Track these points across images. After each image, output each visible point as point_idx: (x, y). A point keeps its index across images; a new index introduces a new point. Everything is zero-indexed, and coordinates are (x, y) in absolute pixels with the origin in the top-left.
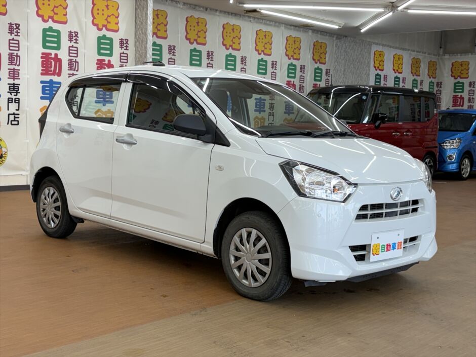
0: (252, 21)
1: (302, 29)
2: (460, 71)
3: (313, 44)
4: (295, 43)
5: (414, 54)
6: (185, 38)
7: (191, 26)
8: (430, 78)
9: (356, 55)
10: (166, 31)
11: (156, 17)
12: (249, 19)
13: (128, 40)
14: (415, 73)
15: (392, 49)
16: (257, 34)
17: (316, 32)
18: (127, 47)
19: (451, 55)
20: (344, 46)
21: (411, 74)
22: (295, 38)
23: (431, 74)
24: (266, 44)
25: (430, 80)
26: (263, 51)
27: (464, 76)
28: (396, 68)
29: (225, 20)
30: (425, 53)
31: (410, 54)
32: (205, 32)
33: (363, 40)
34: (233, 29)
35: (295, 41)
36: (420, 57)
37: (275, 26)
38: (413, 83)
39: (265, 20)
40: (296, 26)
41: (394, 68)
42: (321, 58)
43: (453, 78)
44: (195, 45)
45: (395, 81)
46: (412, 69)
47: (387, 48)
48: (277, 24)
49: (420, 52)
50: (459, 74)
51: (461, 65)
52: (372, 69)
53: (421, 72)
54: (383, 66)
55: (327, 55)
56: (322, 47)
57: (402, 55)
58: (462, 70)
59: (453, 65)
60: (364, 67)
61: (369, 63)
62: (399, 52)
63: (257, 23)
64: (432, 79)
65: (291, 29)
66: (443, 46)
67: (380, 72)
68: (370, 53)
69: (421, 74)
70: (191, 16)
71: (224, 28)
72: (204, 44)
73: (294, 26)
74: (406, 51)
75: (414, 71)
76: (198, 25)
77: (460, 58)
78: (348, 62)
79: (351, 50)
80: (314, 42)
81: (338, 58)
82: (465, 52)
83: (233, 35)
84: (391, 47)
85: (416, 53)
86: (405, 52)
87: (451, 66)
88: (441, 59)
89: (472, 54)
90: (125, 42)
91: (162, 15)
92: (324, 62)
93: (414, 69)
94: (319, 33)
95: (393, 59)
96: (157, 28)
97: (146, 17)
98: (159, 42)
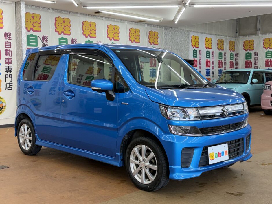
0: (104, 20)
1: (140, 24)
2: (248, 46)
3: (148, 33)
4: (136, 33)
5: (219, 37)
6: (55, 31)
7: (58, 23)
8: (231, 51)
9: (179, 39)
10: (40, 27)
11: (32, 18)
12: (102, 18)
13: (11, 33)
14: (220, 49)
15: (203, 34)
16: (108, 28)
17: (150, 25)
18: (10, 38)
19: (243, 37)
20: (170, 34)
21: (218, 50)
22: (135, 29)
23: (231, 48)
24: (115, 33)
25: (231, 52)
26: (113, 38)
27: (251, 49)
28: (207, 46)
29: (84, 19)
30: (227, 36)
31: (216, 37)
32: (70, 27)
33: (183, 30)
34: (90, 25)
35: (135, 31)
36: (223, 39)
37: (120, 22)
38: (219, 55)
39: (113, 18)
40: (135, 22)
41: (206, 46)
42: (155, 41)
43: (245, 50)
44: (62, 35)
45: (207, 54)
46: (218, 46)
47: (201, 34)
48: (122, 21)
49: (223, 36)
50: (248, 48)
51: (249, 42)
52: (191, 47)
53: (224, 48)
54: (198, 45)
55: (158, 39)
56: (155, 35)
57: (211, 38)
58: (250, 45)
59: (244, 43)
60: (185, 46)
61: (188, 43)
62: (209, 36)
63: (107, 20)
64: (232, 52)
65: (132, 24)
66: (238, 32)
67: (196, 49)
68: (189, 37)
69: (224, 50)
70: (59, 17)
71: (83, 24)
72: (69, 35)
73: (134, 22)
74: (214, 36)
75: (219, 47)
76: (64, 23)
77: (248, 38)
78: (173, 43)
79: (175, 36)
80: (149, 32)
81: (166, 41)
82: (251, 34)
83: (90, 28)
84: (203, 33)
85: (220, 36)
86: (212, 35)
87: (243, 43)
88: (237, 39)
89: (255, 35)
90: (8, 35)
91: (37, 17)
92: (157, 43)
93: (219, 46)
94: (153, 26)
95: (204, 40)
96: (33, 25)
97: (21, 18)
98: (34, 34)
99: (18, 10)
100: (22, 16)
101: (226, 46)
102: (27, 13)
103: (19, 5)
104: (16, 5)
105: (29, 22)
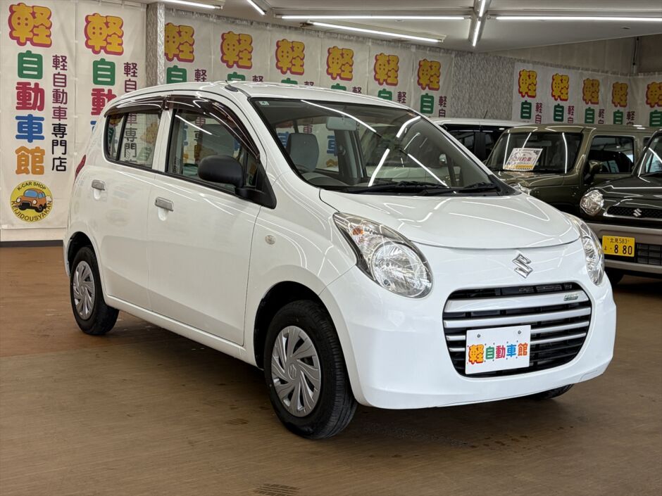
0: (322, 36)
1: (400, 45)
2: (657, 96)
3: (418, 64)
4: (389, 64)
5: (587, 74)
6: (220, 60)
7: (228, 45)
8: (616, 106)
10: (192, 52)
11: (177, 35)
12: (317, 33)
13: (136, 64)
14: (590, 100)
15: (549, 68)
16: (329, 53)
17: (422, 48)
18: (134, 72)
19: (646, 74)
20: (468, 65)
21: (584, 102)
22: (389, 56)
23: (617, 101)
24: (343, 65)
25: (616, 109)
26: (339, 75)
28: (557, 93)
29: (279, 36)
30: (607, 72)
31: (581, 74)
32: (250, 52)
33: (501, 57)
34: (292, 48)
35: (388, 61)
36: (597, 78)
37: (357, 41)
38: (587, 114)
39: (341, 34)
40: (390, 41)
41: (554, 93)
42: (432, 82)
43: (649, 106)
44: (235, 70)
45: (555, 111)
46: (584, 95)
47: (543, 66)
48: (360, 39)
49: (598, 71)
50: (656, 101)
51: (659, 88)
52: (516, 96)
53: (600, 98)
54: (535, 90)
55: (440, 78)
56: (433, 67)
57: (566, 76)
58: (660, 95)
59: (648, 88)
60: (503, 92)
62: (562, 72)
63: (329, 38)
64: (619, 108)
65: (383, 45)
68: (512, 74)
69: (600, 102)
70: (229, 33)
71: (278, 46)
72: (249, 68)
73: (386, 41)
74: (574, 71)
75: (588, 97)
76: (240, 43)
77: (658, 79)
78: (475, 86)
80: (420, 62)
81: (459, 81)
83: (291, 55)
84: (547, 65)
85: (590, 72)
86: (571, 70)
87: (646, 89)
88: (634, 80)
90: (132, 67)
91: (186, 33)
92: (436, 87)
93: (588, 94)
94: (428, 49)
95: (551, 81)
96: (178, 48)
97: (156, 35)
98: (181, 65)
99: (151, 20)
100: (159, 32)
101: (605, 94)
102: (168, 24)
103: (153, 10)
104: (148, 10)
105: (171, 43)
